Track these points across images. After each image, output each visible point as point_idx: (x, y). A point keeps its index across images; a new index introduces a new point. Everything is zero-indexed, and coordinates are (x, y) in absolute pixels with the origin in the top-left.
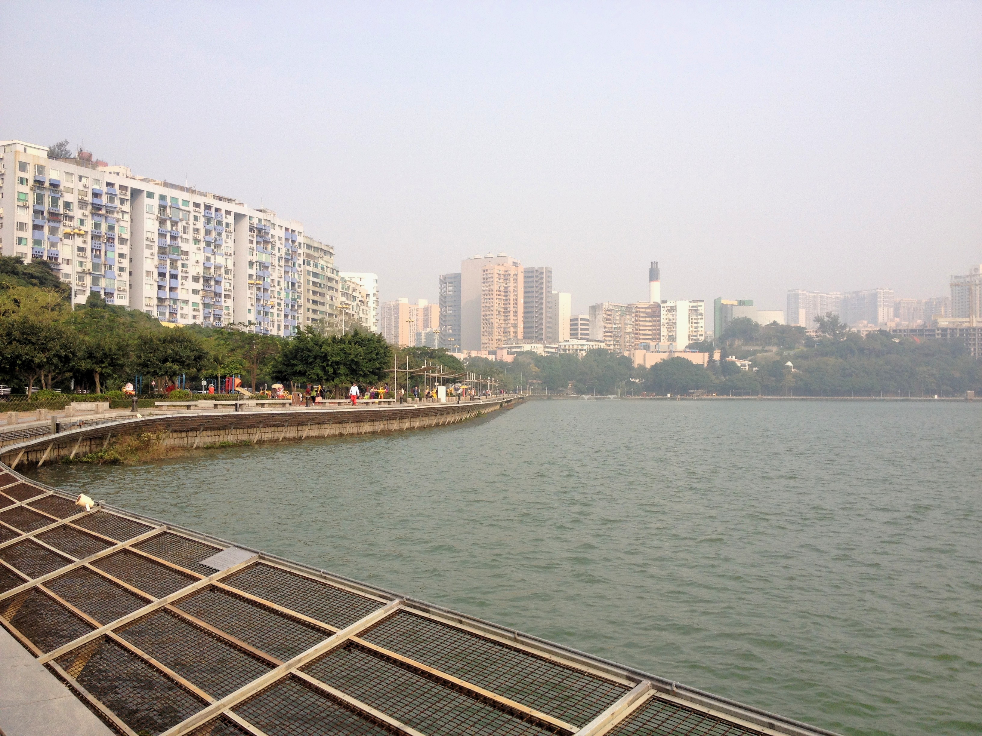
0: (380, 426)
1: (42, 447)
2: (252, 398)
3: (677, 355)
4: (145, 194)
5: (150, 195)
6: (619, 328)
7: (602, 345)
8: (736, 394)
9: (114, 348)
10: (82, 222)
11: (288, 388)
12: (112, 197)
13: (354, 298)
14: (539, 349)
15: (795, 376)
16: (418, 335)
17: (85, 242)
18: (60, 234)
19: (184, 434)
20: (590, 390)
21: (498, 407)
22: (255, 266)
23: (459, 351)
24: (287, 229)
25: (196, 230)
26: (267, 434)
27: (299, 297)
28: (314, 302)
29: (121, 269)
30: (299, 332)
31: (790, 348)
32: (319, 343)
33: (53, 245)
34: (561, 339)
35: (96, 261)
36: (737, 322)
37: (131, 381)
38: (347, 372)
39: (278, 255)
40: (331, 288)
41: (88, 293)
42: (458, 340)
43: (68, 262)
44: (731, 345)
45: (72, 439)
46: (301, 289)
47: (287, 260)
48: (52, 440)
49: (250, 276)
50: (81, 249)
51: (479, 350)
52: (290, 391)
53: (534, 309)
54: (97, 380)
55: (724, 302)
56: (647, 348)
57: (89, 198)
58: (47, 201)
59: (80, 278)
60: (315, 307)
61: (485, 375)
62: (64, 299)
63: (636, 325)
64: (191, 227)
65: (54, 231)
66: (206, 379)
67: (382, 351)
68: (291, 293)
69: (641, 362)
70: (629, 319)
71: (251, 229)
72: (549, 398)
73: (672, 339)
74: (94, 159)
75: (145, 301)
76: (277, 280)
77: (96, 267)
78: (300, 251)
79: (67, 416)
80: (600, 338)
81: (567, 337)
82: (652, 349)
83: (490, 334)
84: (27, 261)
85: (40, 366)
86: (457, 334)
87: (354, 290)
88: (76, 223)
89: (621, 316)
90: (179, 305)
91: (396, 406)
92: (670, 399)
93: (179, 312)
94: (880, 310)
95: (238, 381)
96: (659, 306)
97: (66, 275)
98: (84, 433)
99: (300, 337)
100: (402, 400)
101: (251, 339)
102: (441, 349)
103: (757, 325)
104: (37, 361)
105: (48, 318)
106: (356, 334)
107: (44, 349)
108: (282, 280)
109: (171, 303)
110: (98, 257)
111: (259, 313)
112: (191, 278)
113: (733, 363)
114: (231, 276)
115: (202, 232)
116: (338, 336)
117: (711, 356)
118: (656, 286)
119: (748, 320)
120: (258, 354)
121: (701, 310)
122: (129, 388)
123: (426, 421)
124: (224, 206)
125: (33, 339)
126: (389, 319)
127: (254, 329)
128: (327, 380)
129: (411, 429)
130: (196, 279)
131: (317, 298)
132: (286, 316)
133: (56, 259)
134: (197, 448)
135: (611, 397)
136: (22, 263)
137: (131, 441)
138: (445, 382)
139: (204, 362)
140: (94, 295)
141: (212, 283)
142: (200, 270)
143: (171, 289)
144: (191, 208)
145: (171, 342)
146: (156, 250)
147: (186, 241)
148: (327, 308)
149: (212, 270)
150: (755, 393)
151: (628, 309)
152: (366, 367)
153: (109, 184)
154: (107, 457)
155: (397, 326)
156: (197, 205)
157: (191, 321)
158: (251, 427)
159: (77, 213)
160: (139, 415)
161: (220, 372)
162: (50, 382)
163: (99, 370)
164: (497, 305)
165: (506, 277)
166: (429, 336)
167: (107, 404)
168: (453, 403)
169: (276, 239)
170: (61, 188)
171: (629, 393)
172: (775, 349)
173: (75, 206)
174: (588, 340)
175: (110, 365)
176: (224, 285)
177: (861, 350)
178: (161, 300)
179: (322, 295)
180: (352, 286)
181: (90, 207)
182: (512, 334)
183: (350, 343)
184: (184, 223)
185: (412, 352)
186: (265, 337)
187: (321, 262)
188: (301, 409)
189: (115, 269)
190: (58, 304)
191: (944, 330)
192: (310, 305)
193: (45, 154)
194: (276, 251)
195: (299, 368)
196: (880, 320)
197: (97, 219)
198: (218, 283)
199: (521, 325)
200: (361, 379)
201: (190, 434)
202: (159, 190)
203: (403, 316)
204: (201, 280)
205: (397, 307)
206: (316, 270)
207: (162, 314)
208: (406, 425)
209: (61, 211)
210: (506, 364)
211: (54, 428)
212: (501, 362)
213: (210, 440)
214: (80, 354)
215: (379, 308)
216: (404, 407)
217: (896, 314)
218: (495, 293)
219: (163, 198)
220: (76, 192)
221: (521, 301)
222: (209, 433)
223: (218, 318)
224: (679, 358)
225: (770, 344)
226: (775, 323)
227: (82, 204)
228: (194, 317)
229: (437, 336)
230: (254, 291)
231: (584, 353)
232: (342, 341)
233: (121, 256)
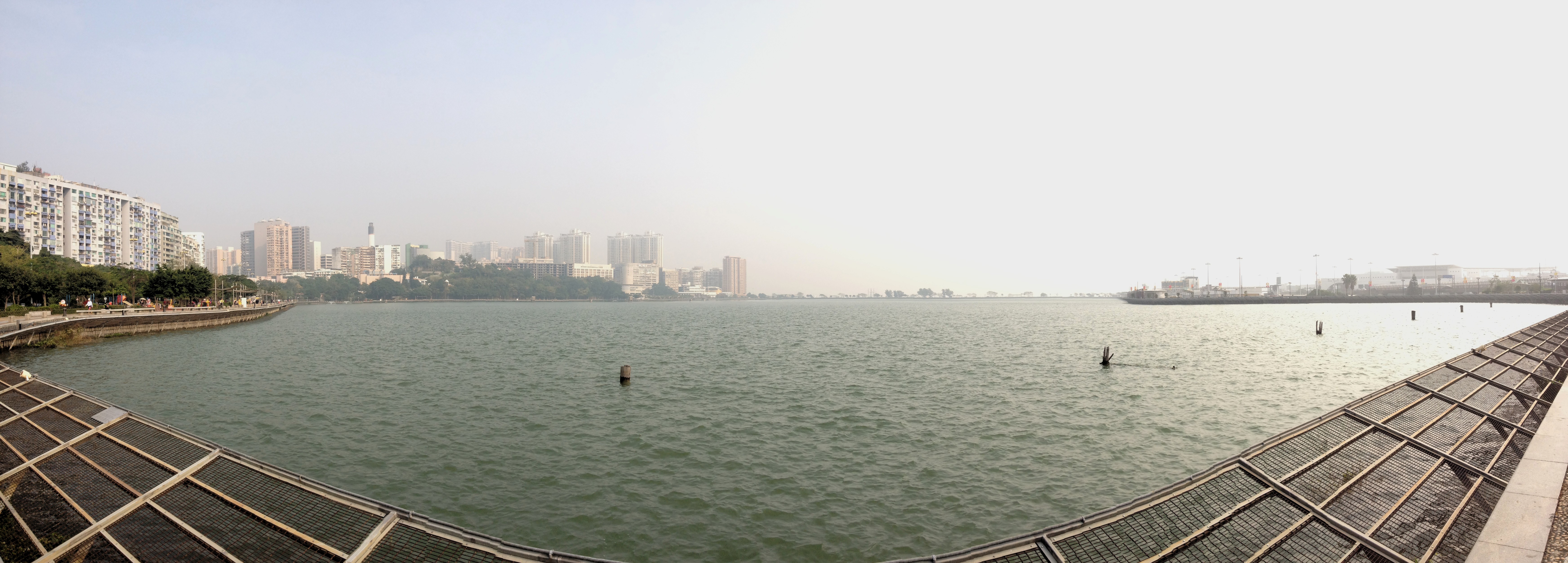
0: (207, 323)
1: (11, 338)
2: (132, 307)
3: (385, 276)
4: (71, 191)
5: (74, 191)
6: (350, 262)
7: (340, 272)
8: (419, 298)
9: (53, 279)
10: (36, 208)
11: (153, 301)
12: (52, 193)
13: (191, 247)
14: (302, 275)
15: (450, 288)
16: (229, 268)
17: (38, 219)
18: (24, 216)
19: (93, 329)
20: (333, 299)
21: (278, 310)
22: (134, 230)
23: (254, 276)
24: (151, 208)
25: (100, 211)
26: (141, 328)
27: (159, 247)
28: (168, 250)
29: (59, 234)
30: (159, 268)
31: (447, 272)
32: (170, 274)
33: (21, 221)
34: (315, 269)
35: (45, 230)
36: (419, 257)
37: (64, 298)
38: (187, 291)
39: (146, 223)
40: (177, 242)
41: (40, 248)
42: (253, 271)
43: (29, 231)
44: (416, 271)
45: (28, 334)
46: (160, 243)
47: (152, 226)
48: (17, 334)
49: (131, 236)
50: (36, 223)
51: (266, 276)
52: (154, 303)
53: (299, 251)
54: (45, 298)
55: (412, 246)
56: (367, 273)
57: (40, 194)
58: (16, 196)
59: (36, 240)
60: (168, 253)
61: (270, 291)
62: (26, 252)
63: (361, 259)
64: (97, 209)
65: (21, 213)
66: (106, 296)
67: (207, 278)
68: (154, 245)
69: (364, 281)
70: (357, 256)
71: (131, 209)
72: (309, 304)
73: (382, 267)
74: (42, 172)
75: (72, 252)
76: (146, 237)
77: (45, 233)
78: (159, 221)
79: (26, 320)
80: (339, 267)
81: (319, 267)
82: (371, 273)
83: (272, 266)
84: (6, 230)
85: (11, 290)
86: (252, 267)
87: (191, 242)
88: (33, 208)
89: (351, 255)
90: (91, 253)
91: (216, 311)
92: (382, 302)
93: (92, 258)
94: (492, 252)
95: (124, 297)
96: (374, 248)
97: (28, 238)
98: (36, 330)
99: (159, 271)
100: (220, 306)
101: (131, 272)
102: (243, 276)
103: (430, 259)
104: (8, 288)
105: (18, 263)
106: (192, 268)
107: (13, 281)
108: (149, 238)
109: (87, 253)
110: (45, 227)
111: (136, 257)
112: (97, 238)
113: (417, 280)
114: (120, 237)
115: (104, 211)
116: (182, 269)
117: (404, 277)
118: (372, 237)
119: (426, 256)
120: (136, 281)
121: (399, 250)
122: (63, 302)
123: (235, 319)
124: (115, 196)
125: (6, 275)
126: (211, 259)
127: (134, 267)
128: (175, 296)
129: (226, 324)
130: (100, 239)
131: (169, 248)
132: (152, 259)
133: (22, 229)
134: (101, 337)
135: (346, 302)
136: (3, 232)
137: (62, 333)
138: (246, 295)
139: (104, 287)
140: (44, 249)
141: (110, 241)
142: (103, 234)
143: (87, 245)
144: (97, 198)
145: (85, 275)
146: (78, 222)
147: (95, 217)
148: (175, 253)
149: (110, 233)
150: (429, 297)
151: (356, 250)
152: (198, 287)
153: (51, 186)
154: (48, 343)
155: (216, 263)
156: (100, 196)
157: (98, 263)
158: (131, 324)
159: (33, 203)
160: (67, 319)
161: (114, 292)
162: (18, 300)
163: (45, 292)
164: (276, 249)
165: (281, 233)
166: (235, 268)
167: (49, 312)
168: (251, 307)
169: (145, 214)
170: (24, 188)
171: (357, 300)
172: (440, 273)
173: (32, 199)
174: (332, 269)
175: (51, 289)
176: (116, 241)
177: (483, 274)
178: (81, 251)
179: (172, 246)
180: (189, 240)
181: (40, 199)
182: (285, 267)
183: (188, 273)
184: (93, 207)
185: (224, 278)
186: (140, 271)
187: (171, 227)
188: (161, 313)
189: (55, 234)
190: (23, 255)
191: (521, 264)
192: (165, 252)
193: (15, 170)
194: (145, 221)
195: (159, 289)
196: (492, 258)
197: (45, 206)
198: (112, 240)
199: (291, 261)
200: (195, 295)
201: (97, 329)
202: (79, 188)
203: (220, 257)
204: (104, 239)
205: (216, 252)
206: (168, 232)
207: (82, 259)
208: (223, 322)
209: (25, 202)
210: (282, 284)
211: (18, 326)
212: (279, 283)
213: (108, 332)
214: (33, 283)
215: (205, 252)
216: (222, 311)
217: (499, 255)
218: (275, 242)
219: (81, 192)
220: (32, 191)
221: (290, 246)
222: (107, 328)
223: (113, 260)
224: (386, 278)
225: (437, 270)
226: (440, 258)
227: (36, 197)
228: (100, 261)
229: (240, 268)
230: (133, 244)
231: (329, 277)
232: (184, 272)
233: (59, 226)
